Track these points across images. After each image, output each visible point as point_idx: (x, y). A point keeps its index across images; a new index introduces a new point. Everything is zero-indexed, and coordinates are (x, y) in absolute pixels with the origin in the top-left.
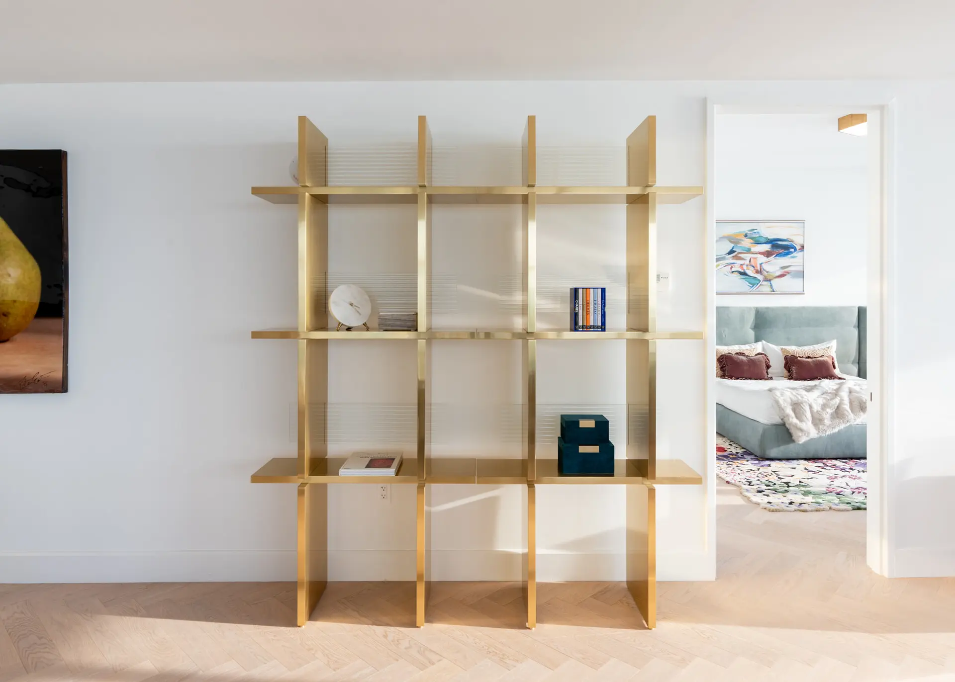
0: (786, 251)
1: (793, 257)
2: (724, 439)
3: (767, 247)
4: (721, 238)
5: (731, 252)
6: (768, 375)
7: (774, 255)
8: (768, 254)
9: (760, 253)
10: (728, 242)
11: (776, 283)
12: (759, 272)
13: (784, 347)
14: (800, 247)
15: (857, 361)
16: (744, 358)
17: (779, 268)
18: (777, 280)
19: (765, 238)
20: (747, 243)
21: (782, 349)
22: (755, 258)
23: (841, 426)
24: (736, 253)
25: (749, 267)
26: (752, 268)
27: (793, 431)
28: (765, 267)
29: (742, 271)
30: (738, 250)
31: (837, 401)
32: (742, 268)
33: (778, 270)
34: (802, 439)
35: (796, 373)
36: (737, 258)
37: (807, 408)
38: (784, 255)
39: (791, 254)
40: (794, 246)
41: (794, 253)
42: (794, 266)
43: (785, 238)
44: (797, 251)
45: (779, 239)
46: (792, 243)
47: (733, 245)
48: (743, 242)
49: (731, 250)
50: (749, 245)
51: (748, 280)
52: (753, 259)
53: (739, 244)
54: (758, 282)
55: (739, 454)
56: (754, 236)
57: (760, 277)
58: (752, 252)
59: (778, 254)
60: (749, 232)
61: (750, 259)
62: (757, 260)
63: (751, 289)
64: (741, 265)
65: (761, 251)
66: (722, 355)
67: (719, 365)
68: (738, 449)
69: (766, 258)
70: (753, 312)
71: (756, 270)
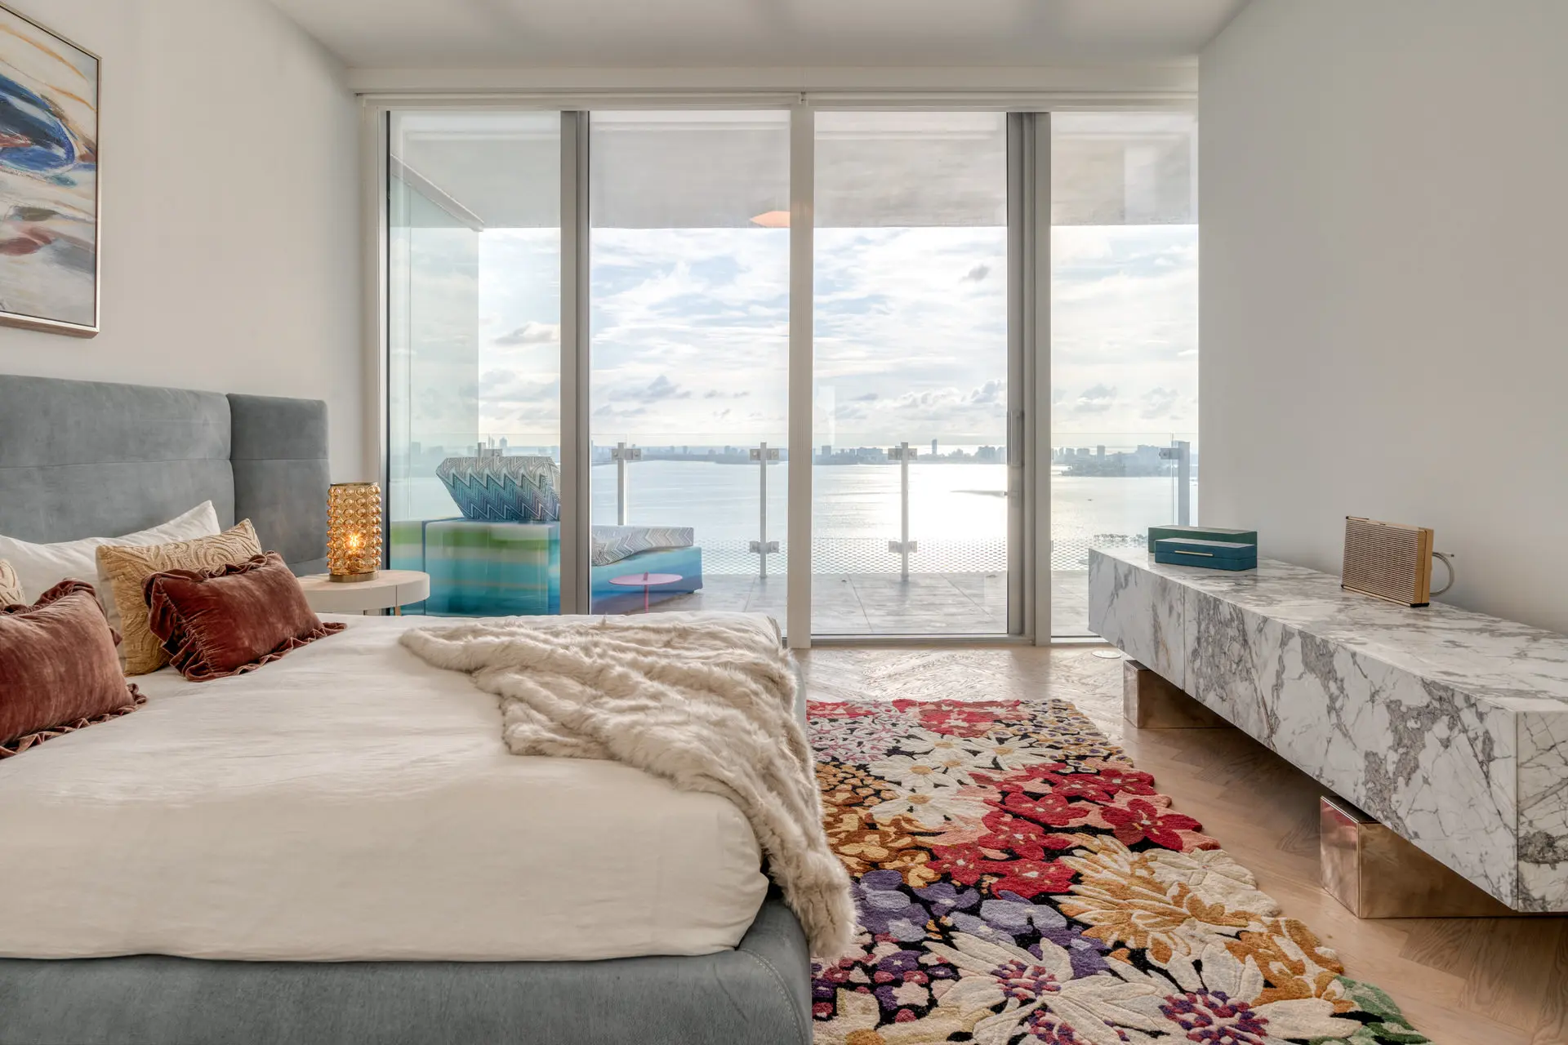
0: (37, 147)
1: (63, 181)
14: (84, 150)
17: (11, 212)
21: (104, 553)
33: (8, 219)
38: (31, 160)
39: (56, 167)
40: (67, 138)
41: (66, 168)
42: (65, 217)
43: (35, 93)
44: (77, 161)
45: (12, 83)
46: (58, 120)
59: (10, 150)
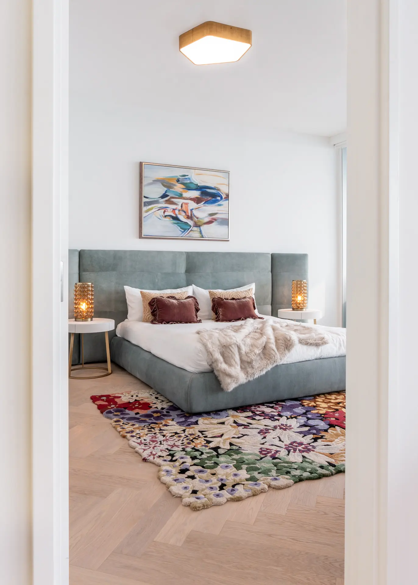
0: (213, 199)
1: (220, 205)
2: (151, 392)
3: (196, 194)
4: (154, 181)
5: (164, 196)
6: (197, 317)
7: (203, 202)
8: (197, 200)
9: (191, 199)
10: (161, 185)
11: (204, 228)
12: (190, 217)
13: (212, 291)
14: (225, 196)
16: (175, 301)
17: (207, 215)
18: (206, 226)
19: (195, 184)
20: (179, 188)
21: (210, 292)
22: (187, 204)
23: (268, 368)
24: (168, 198)
25: (181, 212)
26: (184, 214)
27: (221, 378)
28: (195, 212)
29: (174, 215)
30: (171, 195)
31: (264, 339)
32: (175, 213)
33: (206, 217)
34: (231, 386)
35: (223, 315)
36: (169, 202)
37: (235, 350)
38: (212, 202)
39: (218, 202)
40: (221, 195)
41: (221, 202)
42: (221, 213)
44: (223, 199)
45: (207, 187)
46: (218, 191)
47: (166, 189)
48: (175, 187)
49: (164, 194)
50: (181, 191)
51: (179, 225)
52: (185, 204)
53: (172, 188)
54: (189, 227)
55: (164, 411)
56: (186, 182)
57: (190, 222)
58: (184, 197)
59: (207, 201)
60: (181, 178)
61: (182, 204)
62: (188, 206)
63: (182, 234)
64: (174, 210)
65: (191, 197)
66: (153, 299)
67: (150, 309)
68: (164, 403)
69: (196, 204)
70: (184, 257)
71: (187, 215)
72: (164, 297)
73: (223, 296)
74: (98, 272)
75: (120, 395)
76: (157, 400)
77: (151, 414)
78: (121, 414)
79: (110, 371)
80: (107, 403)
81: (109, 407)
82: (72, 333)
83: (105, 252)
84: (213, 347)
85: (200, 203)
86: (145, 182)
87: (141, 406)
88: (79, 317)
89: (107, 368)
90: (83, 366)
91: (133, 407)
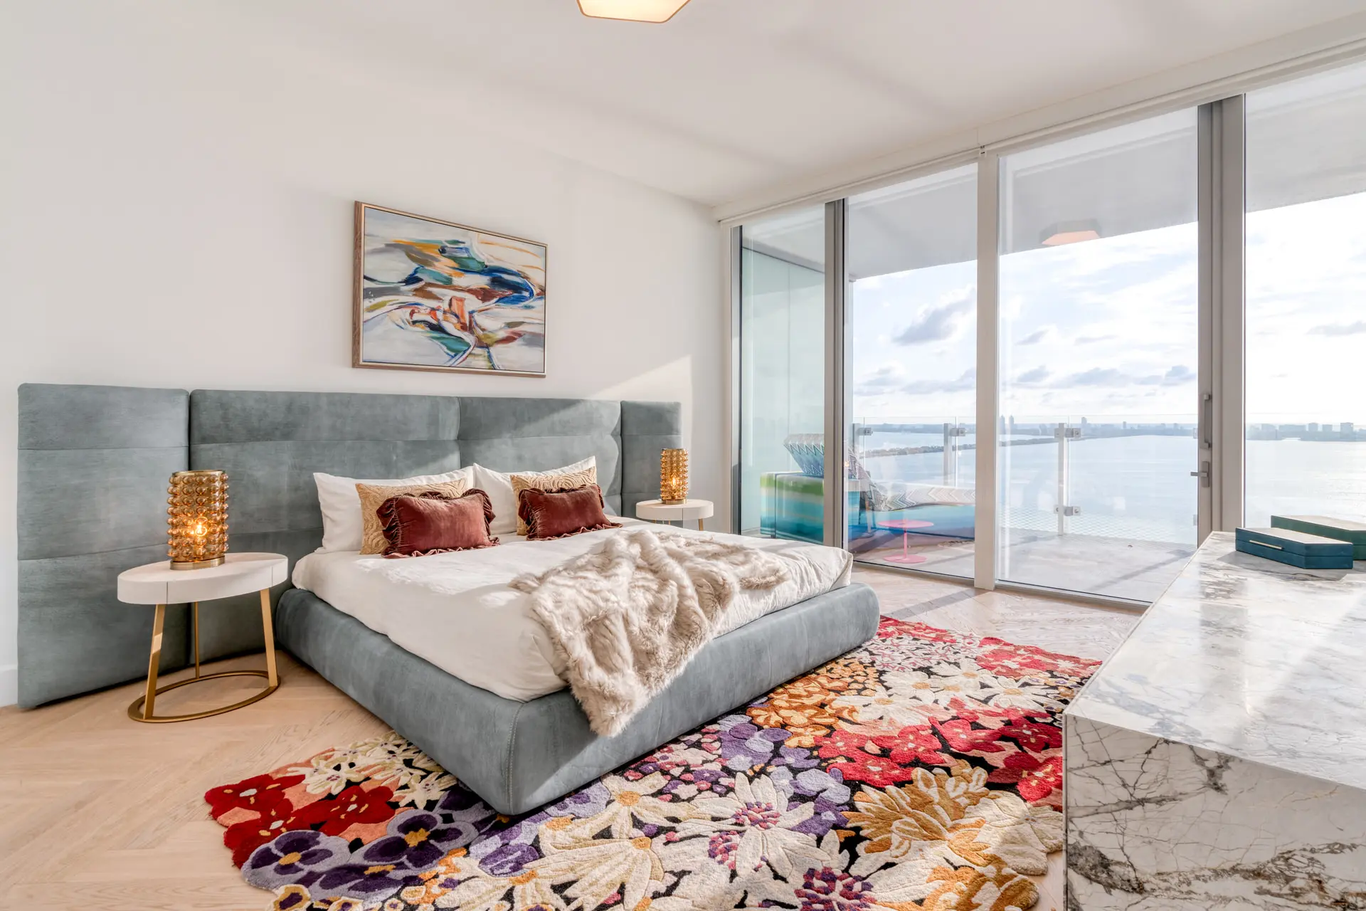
0: (515, 294)
1: (527, 307)
2: (391, 740)
3: (482, 281)
4: (388, 245)
5: (411, 280)
6: (489, 534)
7: (496, 300)
8: (484, 295)
9: (470, 291)
10: (405, 256)
11: (496, 351)
12: (468, 328)
13: (515, 474)
14: (539, 291)
15: (619, 491)
16: (440, 505)
17: (503, 325)
18: (500, 347)
19: (480, 263)
20: (444, 266)
21: (512, 478)
22: (462, 300)
23: (690, 657)
24: (421, 284)
25: (448, 315)
26: (454, 320)
28: (479, 318)
29: (434, 322)
30: (426, 279)
31: (674, 590)
32: (435, 317)
33: (501, 329)
34: (616, 724)
35: (543, 524)
36: (422, 292)
37: (619, 629)
38: (513, 300)
39: (524, 301)
40: (530, 287)
41: (529, 301)
42: (529, 323)
43: (514, 270)
44: (535, 297)
45: (503, 269)
46: (525, 280)
47: (415, 265)
48: (436, 263)
49: (411, 275)
50: (448, 272)
51: (445, 341)
52: (456, 300)
53: (430, 266)
54: (465, 348)
55: (436, 813)
56: (459, 255)
57: (468, 338)
58: (455, 286)
59: (503, 298)
60: (449, 245)
61: (451, 300)
62: (463, 305)
63: (450, 360)
64: (433, 310)
65: (471, 287)
66: (388, 500)
67: (380, 523)
68: (432, 778)
69: (481, 302)
70: (455, 408)
71: (461, 323)
72: (414, 496)
73: (540, 485)
74: (244, 442)
75: (301, 771)
76: (412, 770)
77: (400, 838)
78: (303, 860)
79: (273, 681)
80: (257, 815)
81: (264, 833)
82: (160, 606)
83: (264, 397)
84: (566, 630)
85: (489, 300)
86: (368, 245)
87: (366, 806)
88: (183, 559)
89: (265, 670)
90: (197, 672)
91: (343, 817)
